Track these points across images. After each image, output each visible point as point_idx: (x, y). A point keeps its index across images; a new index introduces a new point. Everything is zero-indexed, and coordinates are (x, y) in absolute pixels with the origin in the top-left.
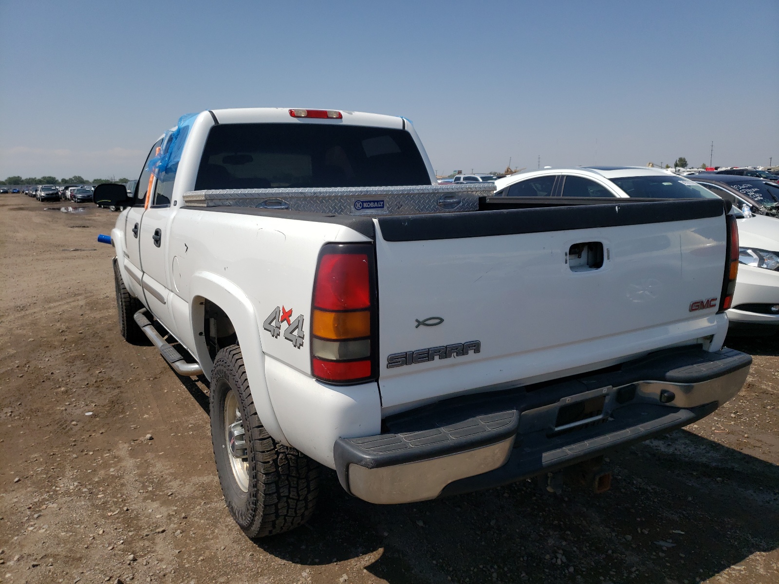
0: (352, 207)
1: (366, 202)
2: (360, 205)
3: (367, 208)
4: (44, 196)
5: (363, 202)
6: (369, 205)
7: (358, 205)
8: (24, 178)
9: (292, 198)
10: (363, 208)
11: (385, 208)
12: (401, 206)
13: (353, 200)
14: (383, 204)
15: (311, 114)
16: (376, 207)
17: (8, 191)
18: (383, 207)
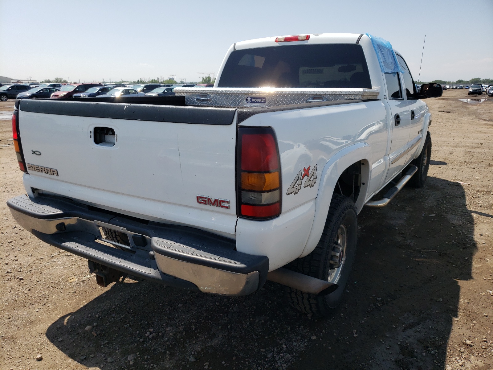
0: (245, 101)
1: (253, 98)
2: (250, 100)
3: (254, 102)
4: (470, 91)
5: (252, 98)
6: (255, 100)
7: (249, 100)
8: (481, 79)
9: (212, 93)
10: (252, 102)
11: (266, 103)
12: (278, 102)
13: (246, 97)
14: (265, 100)
15: (287, 40)
16: (260, 102)
17: (463, 88)
18: (265, 102)
